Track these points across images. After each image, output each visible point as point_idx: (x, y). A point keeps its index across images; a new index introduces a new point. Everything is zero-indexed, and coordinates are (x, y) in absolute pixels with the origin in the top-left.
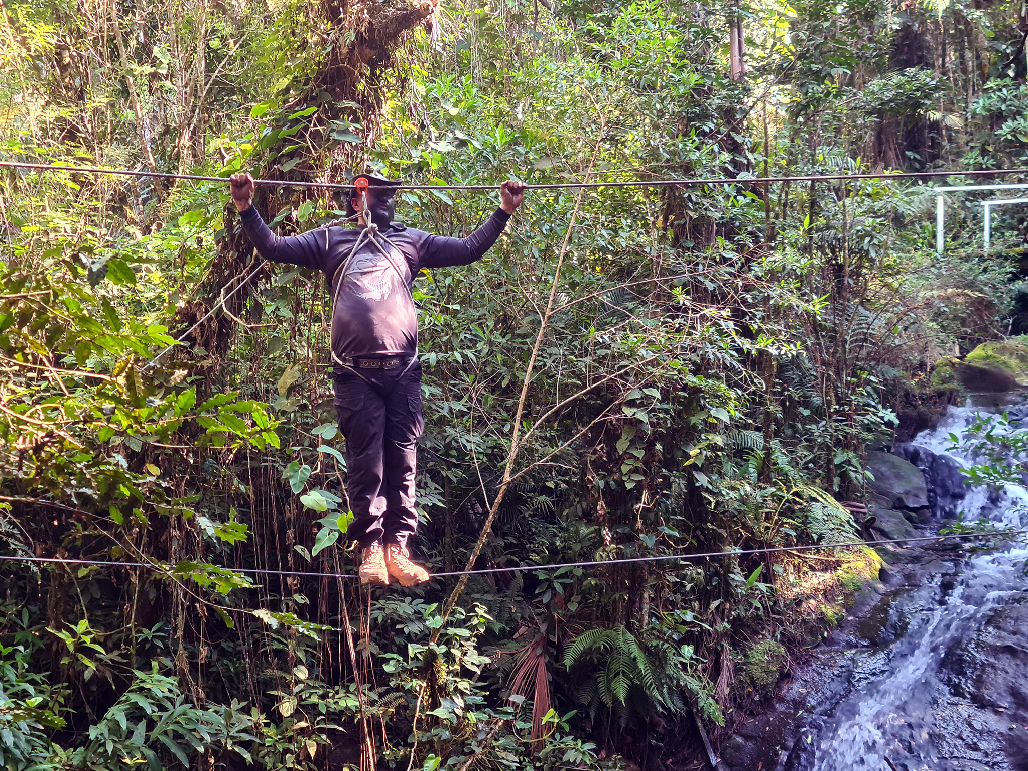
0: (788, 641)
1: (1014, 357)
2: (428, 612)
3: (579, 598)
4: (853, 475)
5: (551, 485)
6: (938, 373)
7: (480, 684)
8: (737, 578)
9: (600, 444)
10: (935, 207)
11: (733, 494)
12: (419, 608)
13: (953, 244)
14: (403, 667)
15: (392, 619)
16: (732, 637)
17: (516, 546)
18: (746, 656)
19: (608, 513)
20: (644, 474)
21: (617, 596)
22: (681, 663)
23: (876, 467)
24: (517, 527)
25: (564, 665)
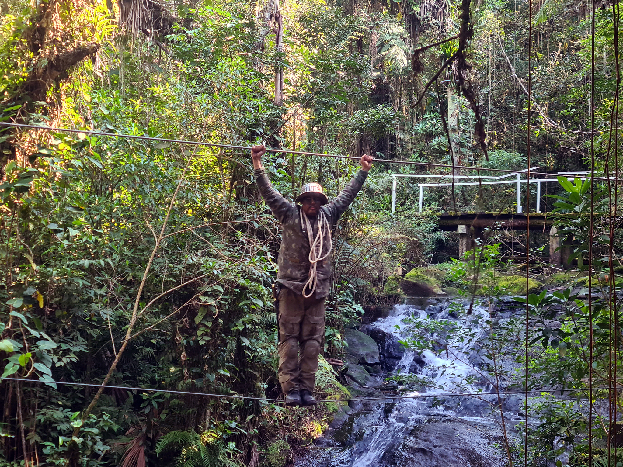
0: (293, 442)
1: (433, 276)
2: (73, 417)
3: (167, 411)
4: (336, 343)
5: (154, 341)
6: (389, 284)
7: (103, 462)
8: (263, 402)
9: (185, 318)
10: (392, 186)
11: (264, 352)
12: (67, 414)
13: (401, 209)
14: (55, 451)
15: (50, 421)
16: (259, 438)
17: (130, 378)
18: (267, 449)
19: (188, 360)
20: (211, 337)
21: (190, 411)
22: (227, 453)
23: (350, 338)
24: (132, 367)
25: (155, 452)
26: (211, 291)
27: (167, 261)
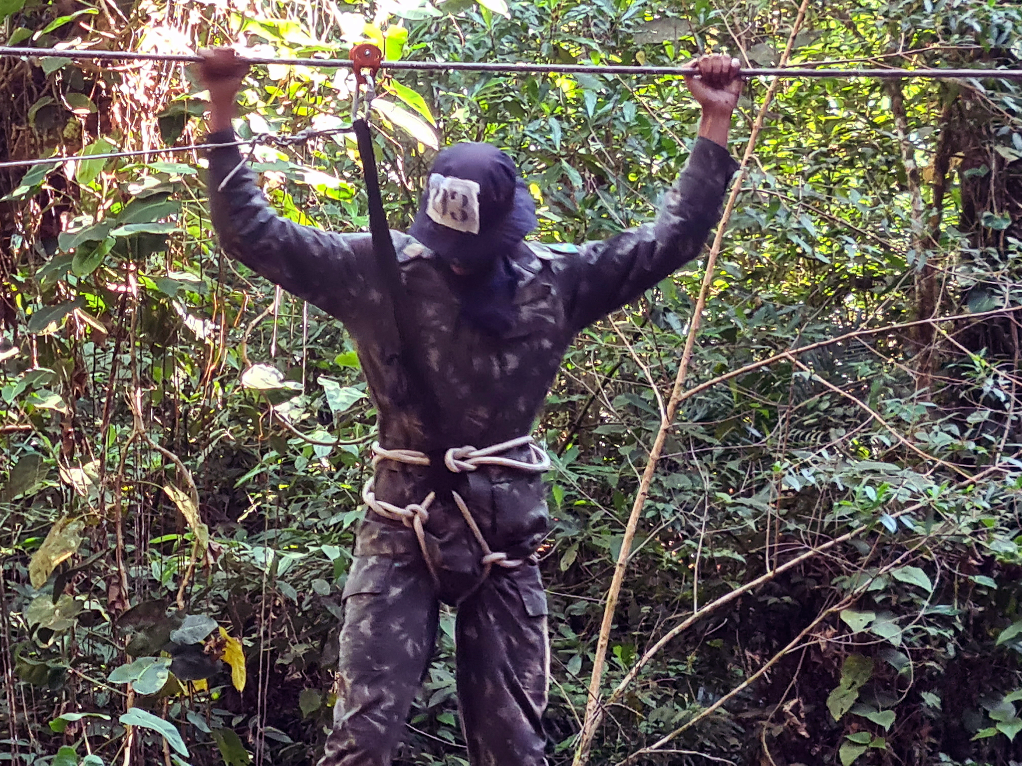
26: (886, 590)
27: (708, 486)
